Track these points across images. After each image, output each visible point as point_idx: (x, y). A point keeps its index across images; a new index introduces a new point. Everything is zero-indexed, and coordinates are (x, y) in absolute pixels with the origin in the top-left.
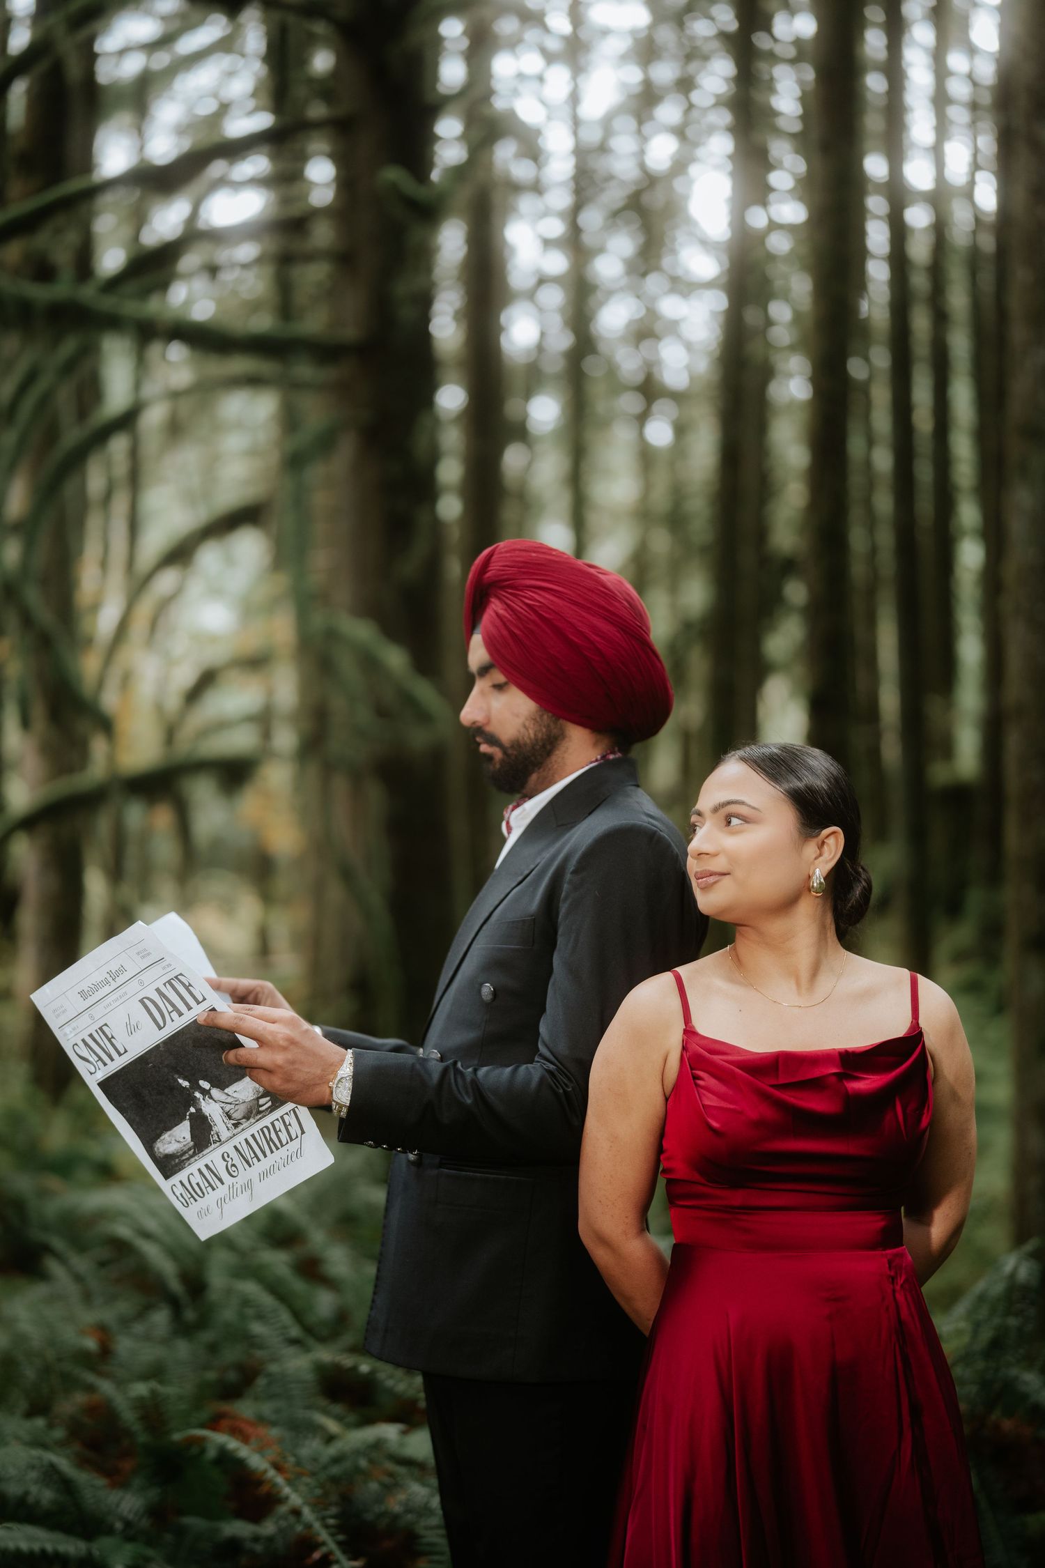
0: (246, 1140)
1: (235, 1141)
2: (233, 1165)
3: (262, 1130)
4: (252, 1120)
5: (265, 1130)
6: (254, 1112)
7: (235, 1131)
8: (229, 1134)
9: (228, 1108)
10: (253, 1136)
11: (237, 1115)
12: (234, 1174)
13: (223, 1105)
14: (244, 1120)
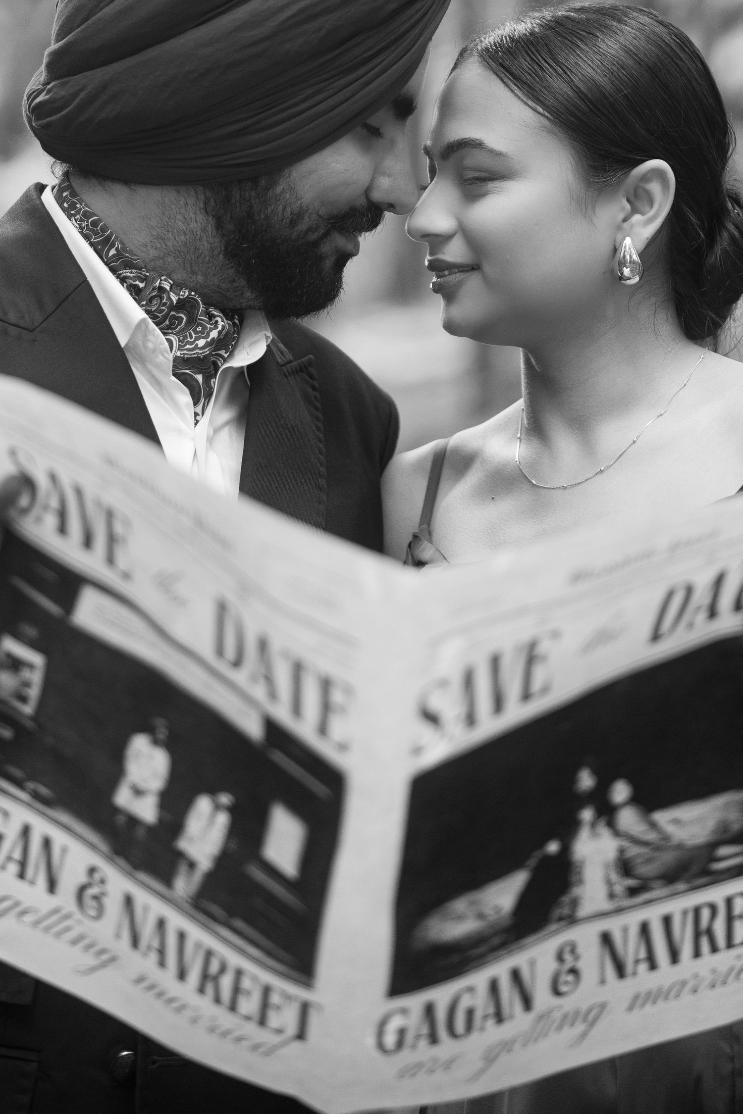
0: (645, 929)
1: (614, 925)
2: (574, 971)
3: (697, 911)
4: (681, 886)
5: (705, 914)
6: (695, 869)
7: (627, 902)
8: (605, 905)
9: (633, 851)
10: (667, 921)
11: (645, 870)
12: (563, 988)
13: (625, 844)
14: (659, 883)
